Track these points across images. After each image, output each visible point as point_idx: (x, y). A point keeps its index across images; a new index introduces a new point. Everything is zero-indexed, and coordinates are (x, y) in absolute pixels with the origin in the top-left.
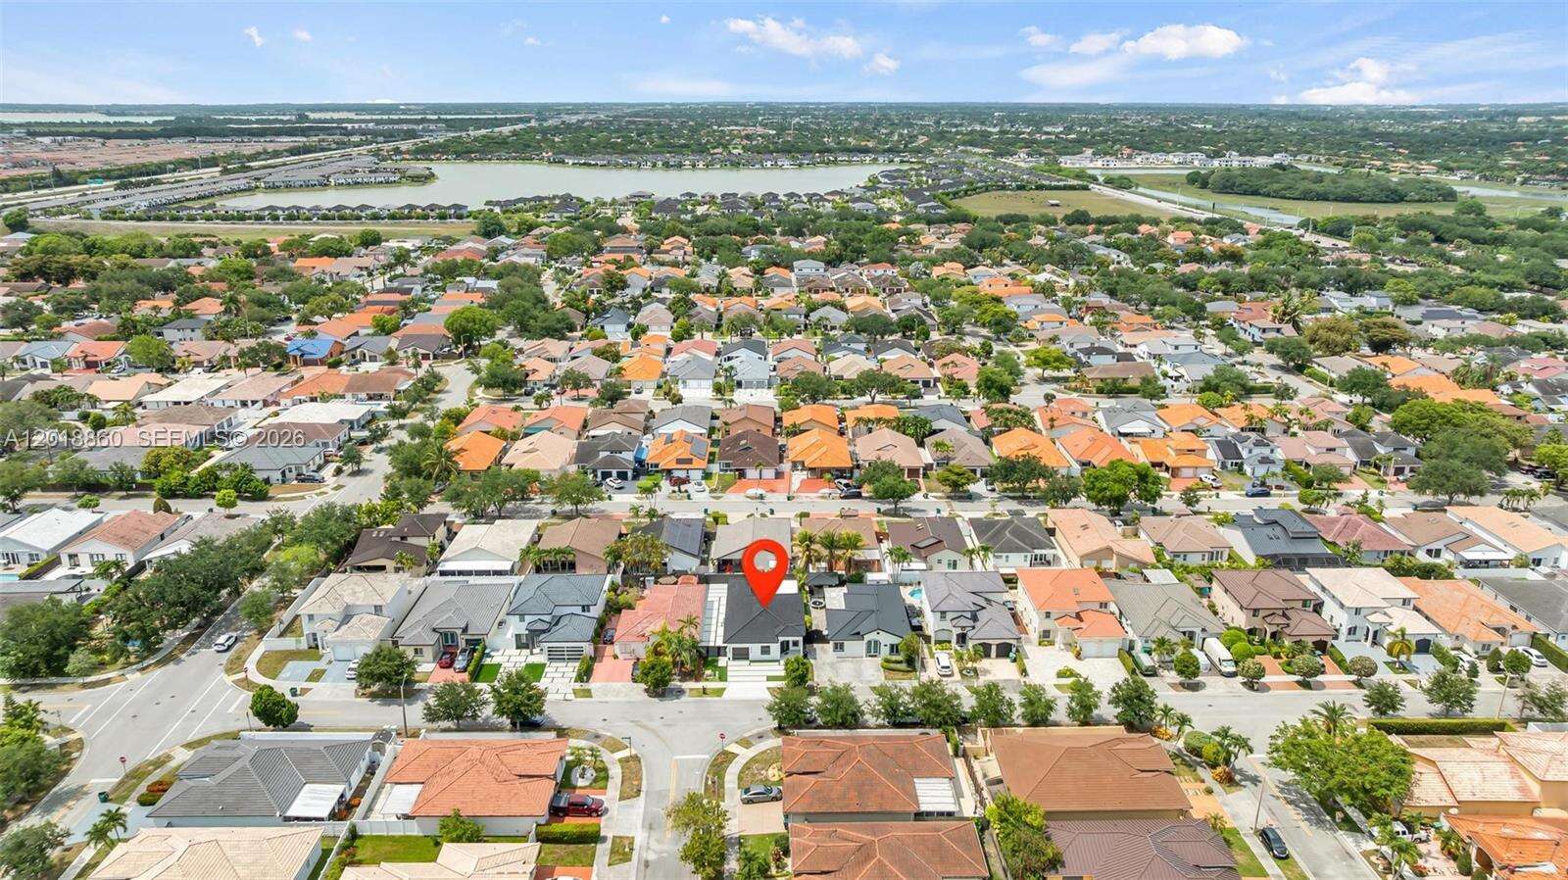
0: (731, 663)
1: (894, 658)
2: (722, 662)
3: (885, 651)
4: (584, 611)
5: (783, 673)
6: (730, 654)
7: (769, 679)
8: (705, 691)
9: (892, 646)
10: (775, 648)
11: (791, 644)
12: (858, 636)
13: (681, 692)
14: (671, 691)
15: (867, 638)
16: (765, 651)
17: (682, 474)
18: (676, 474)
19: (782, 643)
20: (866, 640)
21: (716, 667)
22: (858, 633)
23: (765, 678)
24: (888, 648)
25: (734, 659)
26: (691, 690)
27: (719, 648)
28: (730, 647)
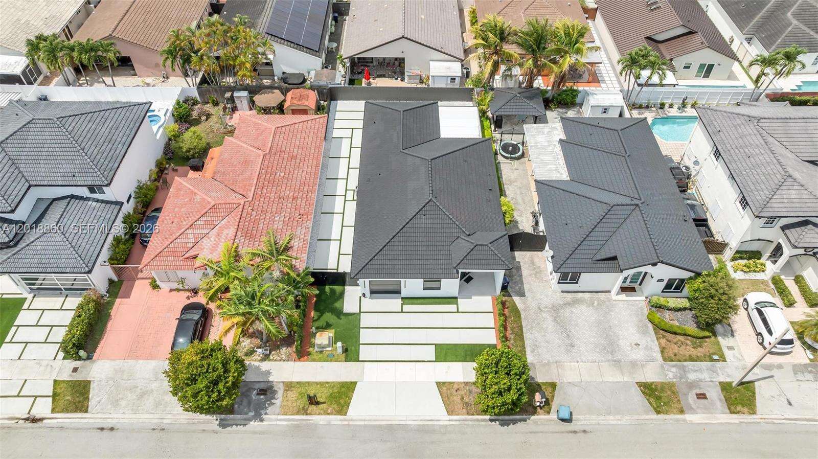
0: (367, 304)
1: (673, 302)
2: (350, 299)
7: (442, 353)
13: (267, 391)
14: (248, 387)
21: (339, 314)
23: (430, 352)
25: (372, 293)
26: (288, 387)
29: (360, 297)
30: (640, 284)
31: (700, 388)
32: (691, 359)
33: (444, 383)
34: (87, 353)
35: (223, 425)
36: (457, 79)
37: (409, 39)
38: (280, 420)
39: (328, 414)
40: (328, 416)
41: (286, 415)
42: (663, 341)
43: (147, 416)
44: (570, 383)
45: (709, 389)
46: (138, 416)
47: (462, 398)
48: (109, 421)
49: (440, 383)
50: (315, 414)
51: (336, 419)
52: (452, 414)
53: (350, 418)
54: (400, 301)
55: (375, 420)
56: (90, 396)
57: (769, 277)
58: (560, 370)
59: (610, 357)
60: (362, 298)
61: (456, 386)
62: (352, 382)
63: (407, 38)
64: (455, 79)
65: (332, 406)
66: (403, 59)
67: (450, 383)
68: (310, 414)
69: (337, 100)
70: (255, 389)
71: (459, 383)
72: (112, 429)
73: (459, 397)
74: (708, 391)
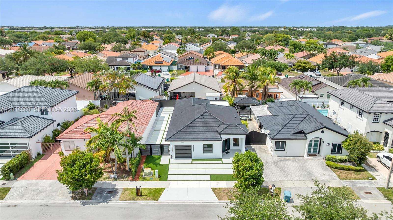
0: (173, 161)
1: (338, 157)
2: (164, 160)
3: (326, 150)
4: (42, 113)
5: (231, 172)
6: (172, 153)
7: (214, 178)
8: (138, 193)
9: (334, 145)
10: (218, 147)
11: (232, 142)
12: (301, 134)
13: (113, 192)
14: (102, 190)
15: (310, 137)
16: (208, 148)
17: (158, 68)
18: (154, 68)
19: (224, 141)
20: (309, 140)
21: (157, 164)
22: (301, 132)
23: (209, 178)
24: (330, 147)
25: (176, 157)
26: (125, 190)
27: (162, 147)
28: (173, 144)
29: (170, 159)
30: (319, 153)
31: (366, 190)
32: (356, 179)
33: (216, 188)
34: (15, 177)
35: (84, 204)
36: (218, 98)
37: (196, 83)
38: (119, 202)
39: (147, 200)
40: (147, 201)
41: (122, 200)
42: (338, 173)
43: (40, 201)
44: (289, 188)
45: (371, 190)
46: (33, 201)
47: (227, 194)
48: (15, 203)
49: (213, 188)
50: (140, 200)
51: (152, 202)
52: (221, 200)
53: (160, 201)
54: (191, 160)
55: (175, 203)
56: (8, 194)
57: (387, 151)
58: (282, 183)
59: (310, 179)
60: (171, 159)
61: (222, 190)
62: (162, 188)
63: (195, 82)
64: (217, 98)
65: (150, 197)
66: (194, 93)
67: (219, 188)
68: (136, 200)
69: (163, 107)
70: (106, 191)
71: (224, 188)
72: (15, 206)
73: (225, 193)
74: (372, 191)
